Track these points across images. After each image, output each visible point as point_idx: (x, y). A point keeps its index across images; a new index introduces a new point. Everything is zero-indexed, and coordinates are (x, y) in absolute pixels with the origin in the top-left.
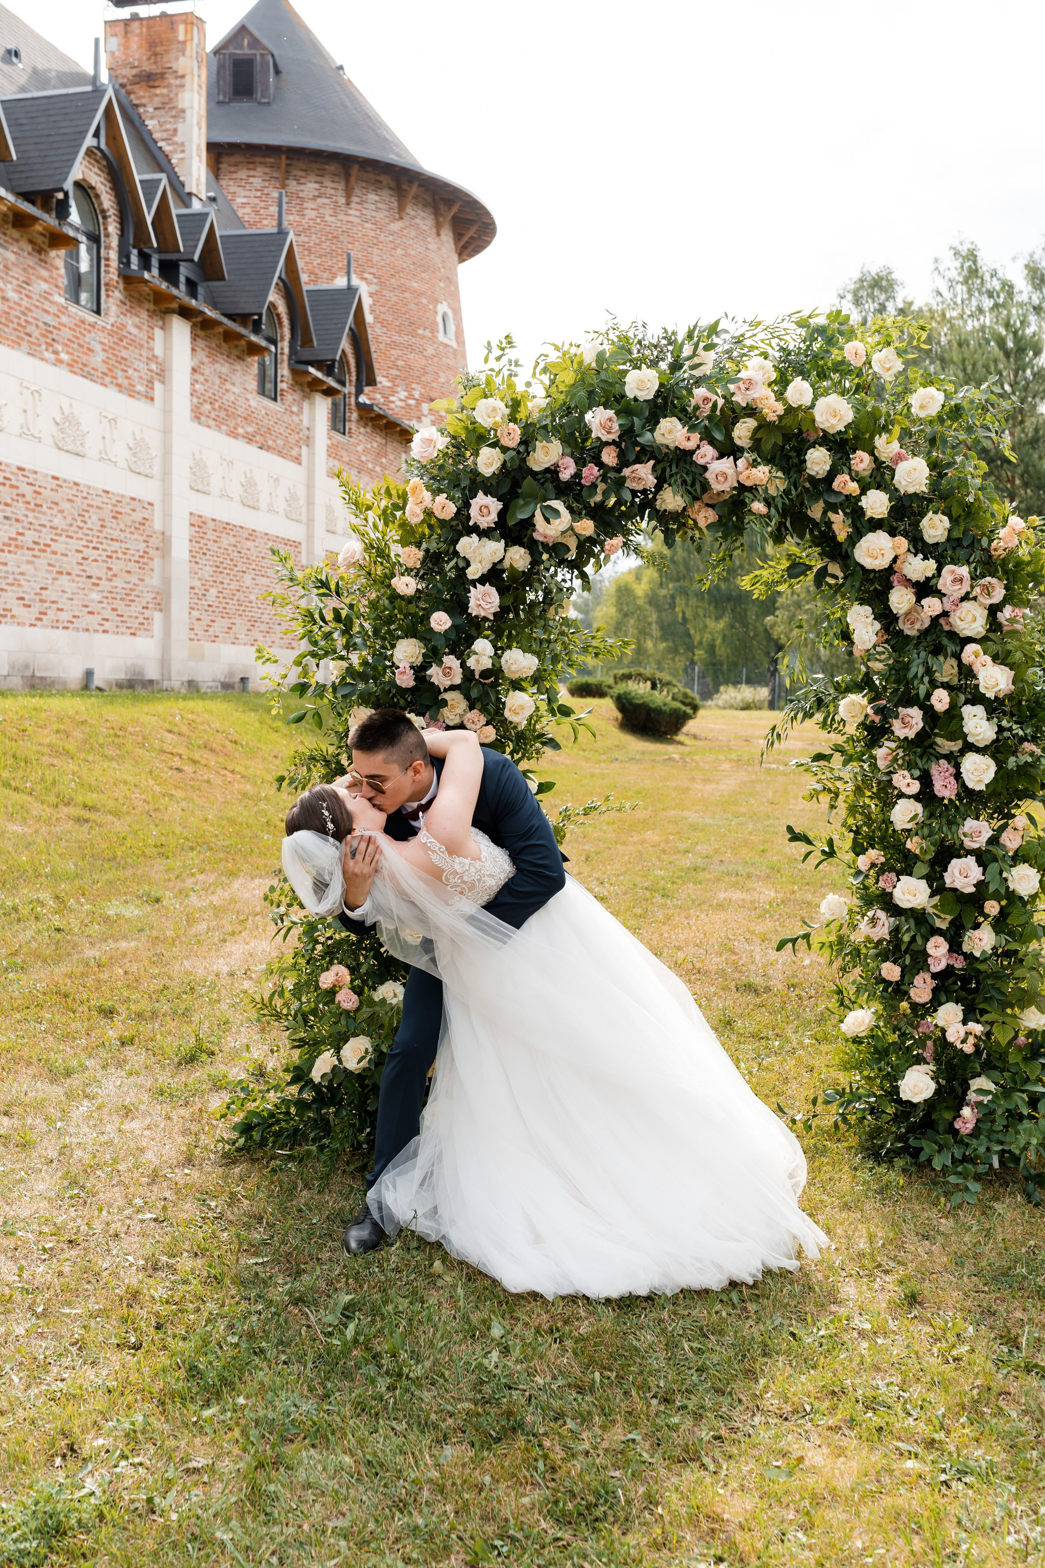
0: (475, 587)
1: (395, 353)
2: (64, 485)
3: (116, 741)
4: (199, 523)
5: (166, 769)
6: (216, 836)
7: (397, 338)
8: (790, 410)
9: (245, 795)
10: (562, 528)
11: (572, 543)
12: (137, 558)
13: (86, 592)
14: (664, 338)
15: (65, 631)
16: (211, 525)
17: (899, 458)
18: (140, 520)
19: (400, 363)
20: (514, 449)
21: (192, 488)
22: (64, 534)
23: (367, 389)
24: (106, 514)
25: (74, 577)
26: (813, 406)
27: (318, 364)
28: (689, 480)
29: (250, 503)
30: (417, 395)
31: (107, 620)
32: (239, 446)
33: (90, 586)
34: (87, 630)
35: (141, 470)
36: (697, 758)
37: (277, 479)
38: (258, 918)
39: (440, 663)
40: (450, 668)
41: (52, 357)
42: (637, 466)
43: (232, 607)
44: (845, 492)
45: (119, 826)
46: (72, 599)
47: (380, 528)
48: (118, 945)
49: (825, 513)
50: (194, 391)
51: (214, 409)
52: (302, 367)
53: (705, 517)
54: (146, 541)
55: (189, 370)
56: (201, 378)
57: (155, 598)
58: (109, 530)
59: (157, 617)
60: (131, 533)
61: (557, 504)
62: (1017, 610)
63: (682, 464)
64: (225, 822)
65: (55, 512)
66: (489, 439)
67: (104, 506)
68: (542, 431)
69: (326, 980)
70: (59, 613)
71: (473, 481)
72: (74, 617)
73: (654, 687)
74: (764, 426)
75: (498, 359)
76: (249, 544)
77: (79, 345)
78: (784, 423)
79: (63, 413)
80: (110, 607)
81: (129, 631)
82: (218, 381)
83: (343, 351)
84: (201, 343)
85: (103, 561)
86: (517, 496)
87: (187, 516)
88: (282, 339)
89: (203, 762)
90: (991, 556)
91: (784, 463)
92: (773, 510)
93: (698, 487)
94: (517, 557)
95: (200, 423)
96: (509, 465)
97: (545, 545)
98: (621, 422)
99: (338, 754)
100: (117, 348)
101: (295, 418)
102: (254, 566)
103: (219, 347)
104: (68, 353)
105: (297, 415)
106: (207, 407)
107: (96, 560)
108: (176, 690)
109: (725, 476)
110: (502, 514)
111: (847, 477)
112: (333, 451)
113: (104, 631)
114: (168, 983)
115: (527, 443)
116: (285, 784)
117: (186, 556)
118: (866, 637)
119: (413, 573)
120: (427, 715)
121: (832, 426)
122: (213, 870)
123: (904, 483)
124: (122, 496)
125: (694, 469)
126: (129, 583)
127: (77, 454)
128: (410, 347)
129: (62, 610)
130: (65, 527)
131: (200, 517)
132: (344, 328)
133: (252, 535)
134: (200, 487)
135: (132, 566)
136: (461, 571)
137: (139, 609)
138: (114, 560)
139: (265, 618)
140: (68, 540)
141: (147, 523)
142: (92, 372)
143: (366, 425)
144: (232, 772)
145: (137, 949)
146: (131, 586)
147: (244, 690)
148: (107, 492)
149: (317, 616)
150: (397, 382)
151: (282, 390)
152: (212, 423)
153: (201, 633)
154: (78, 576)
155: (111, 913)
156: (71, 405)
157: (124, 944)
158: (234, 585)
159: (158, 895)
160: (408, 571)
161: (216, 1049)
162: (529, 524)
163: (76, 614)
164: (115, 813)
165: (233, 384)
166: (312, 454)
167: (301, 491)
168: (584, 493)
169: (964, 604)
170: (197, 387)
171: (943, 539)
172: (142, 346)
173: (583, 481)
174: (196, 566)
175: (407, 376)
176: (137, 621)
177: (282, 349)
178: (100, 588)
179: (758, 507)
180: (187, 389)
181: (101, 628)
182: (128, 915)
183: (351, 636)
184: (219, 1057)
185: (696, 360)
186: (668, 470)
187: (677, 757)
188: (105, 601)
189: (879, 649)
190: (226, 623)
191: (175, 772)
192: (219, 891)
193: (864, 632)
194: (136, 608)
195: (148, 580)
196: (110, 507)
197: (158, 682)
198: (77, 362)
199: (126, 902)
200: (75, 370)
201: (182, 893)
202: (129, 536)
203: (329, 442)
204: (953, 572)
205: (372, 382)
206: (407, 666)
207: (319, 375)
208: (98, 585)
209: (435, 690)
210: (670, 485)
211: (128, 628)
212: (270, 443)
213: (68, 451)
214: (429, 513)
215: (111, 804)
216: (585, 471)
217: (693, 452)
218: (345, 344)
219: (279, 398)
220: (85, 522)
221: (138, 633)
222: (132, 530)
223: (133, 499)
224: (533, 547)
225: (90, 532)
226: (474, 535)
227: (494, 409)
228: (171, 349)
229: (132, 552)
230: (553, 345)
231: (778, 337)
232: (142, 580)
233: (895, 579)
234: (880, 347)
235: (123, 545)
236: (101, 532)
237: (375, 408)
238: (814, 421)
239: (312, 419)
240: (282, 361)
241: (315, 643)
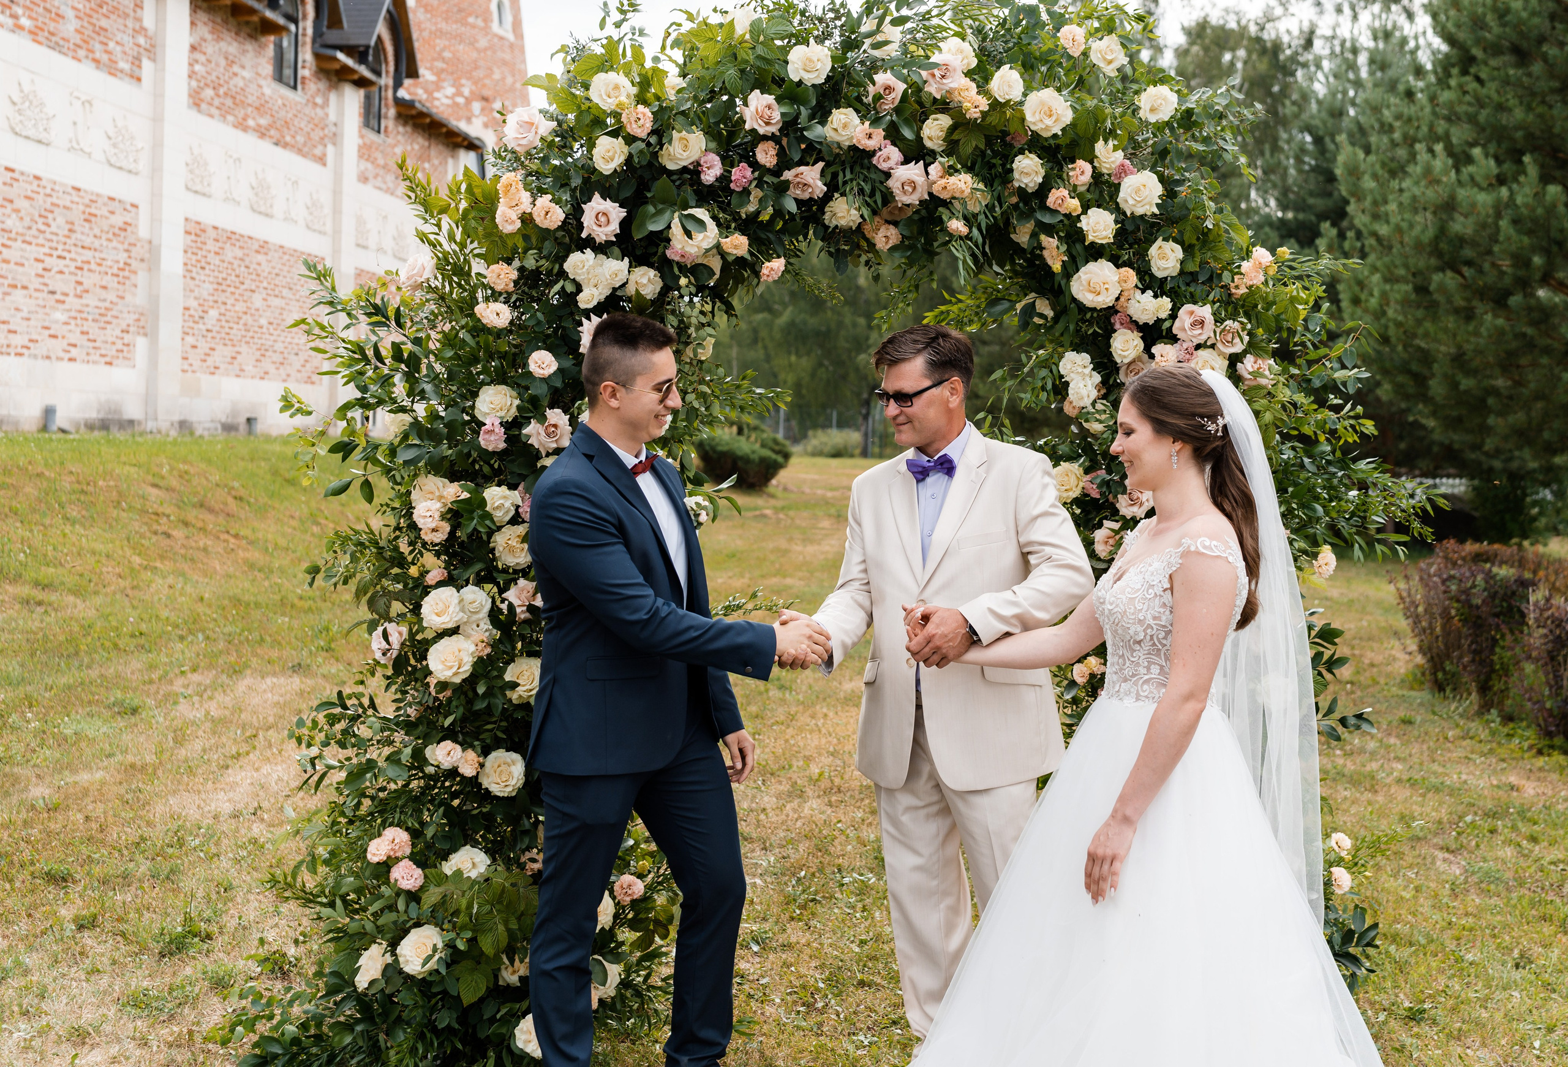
0: (589, 319)
1: (440, 43)
2: (21, 178)
3: (82, 498)
4: (196, 231)
5: (148, 534)
6: (215, 620)
7: (443, 25)
8: (996, 105)
9: (252, 566)
10: (706, 245)
11: (716, 264)
12: (115, 271)
13: (47, 310)
14: (831, 10)
15: (18, 358)
16: (212, 234)
17: (1123, 171)
18: (121, 224)
19: (447, 55)
20: (643, 140)
21: (188, 188)
22: (20, 239)
23: (407, 82)
24: (77, 215)
25: (31, 291)
26: (1021, 103)
27: (349, 50)
28: (867, 188)
29: (262, 209)
30: (466, 92)
31: (75, 346)
32: (250, 141)
33: (53, 303)
34: (48, 357)
35: (124, 164)
36: (792, 513)
37: (296, 182)
38: (271, 732)
39: (542, 419)
40: (555, 426)
41: (10, 22)
42: (802, 168)
43: (237, 332)
44: (1063, 210)
45: (82, 609)
46: (28, 319)
47: (458, 238)
48: (78, 778)
49: (1034, 235)
50: (193, 72)
51: (218, 95)
52: (329, 52)
53: (885, 237)
54: (127, 251)
55: (187, 47)
56: (202, 58)
57: (138, 320)
58: (79, 236)
59: (141, 343)
60: (109, 240)
61: (701, 213)
62: (1260, 361)
63: (857, 169)
64: (226, 602)
65: (8, 211)
66: (607, 126)
67: (74, 206)
68: (680, 118)
69: (378, 850)
70: (11, 336)
71: (586, 181)
72: (31, 341)
73: (740, 432)
74: (961, 124)
75: (618, 25)
76: (260, 258)
77: (45, 9)
78: (989, 120)
79: (22, 91)
80: (78, 330)
81: (103, 360)
82: (223, 62)
83: (379, 38)
84: (202, 16)
85: (71, 273)
86: (645, 201)
87: (182, 221)
88: (305, 17)
89: (200, 524)
90: (1230, 295)
91: (985, 172)
92: (975, 231)
93: (878, 198)
94: (645, 281)
95: (199, 111)
96: (636, 160)
97: (682, 268)
98: (784, 110)
99: (397, 538)
100: (95, 15)
101: (319, 111)
102: (265, 284)
103: (225, 22)
104: (30, 17)
105: (322, 107)
106: (209, 93)
107: (61, 272)
108: (164, 432)
109: (913, 184)
110: (625, 224)
111: (1065, 193)
112: (365, 152)
113: (70, 360)
114: (147, 831)
115: (661, 132)
116: (320, 577)
117: (179, 269)
118: (1084, 392)
119: (502, 299)
120: (521, 488)
121: (1047, 128)
122: (211, 666)
123: (1131, 202)
124: (98, 195)
125: (873, 176)
126: (105, 300)
127: (40, 142)
128: (459, 38)
129: (15, 332)
130: (21, 230)
131: (199, 223)
132: (380, 10)
133: (264, 247)
134: (198, 188)
135: (108, 280)
136: (570, 299)
137: (118, 332)
138: (85, 272)
139: (279, 346)
140: (24, 246)
141: (129, 229)
142: (61, 43)
143: (405, 124)
144: (236, 536)
145: (103, 783)
146: (107, 304)
147: (250, 432)
148: (79, 190)
149: (370, 353)
150: (443, 76)
151: (303, 78)
152: (214, 111)
153: (197, 364)
154: (36, 290)
155: (68, 732)
156: (33, 81)
157: (84, 777)
158: (240, 307)
159: (136, 702)
160: (495, 296)
161: (214, 929)
162: (662, 238)
163: (34, 337)
164: (76, 592)
165: (243, 67)
166: (339, 155)
167: (325, 198)
168: (734, 200)
169: (1200, 352)
170: (197, 67)
171: (1175, 272)
172: (127, 15)
173: (732, 186)
174: (192, 283)
175: (454, 70)
176: (114, 348)
177: (304, 29)
178: (66, 306)
179: (957, 226)
180: (185, 70)
181: (67, 356)
182: (91, 733)
183: (417, 380)
184: (218, 942)
185: (879, 38)
186: (841, 175)
187: (768, 512)
188: (73, 322)
189: (1099, 406)
190: (228, 351)
191: (160, 537)
192: (219, 697)
193: (1081, 385)
194: (112, 332)
195: (129, 298)
196: (81, 208)
197: (139, 423)
198: (42, 30)
199: (91, 715)
200: (40, 39)
201: (171, 699)
202: (105, 243)
203: (360, 141)
204: (1192, 313)
205: (413, 73)
206: (497, 422)
207: (350, 62)
208: (63, 302)
209: (534, 455)
210: (843, 194)
211: (102, 356)
212: (288, 139)
213: (27, 138)
214: (527, 219)
215: (71, 580)
216: (736, 173)
217: (873, 153)
218: (381, 29)
219: (299, 86)
220: (48, 225)
221: (115, 362)
222: (110, 236)
223: (112, 199)
224: (666, 268)
225: (54, 238)
226: (588, 251)
227: (617, 87)
228: (164, 21)
229: (109, 263)
230: (686, 12)
231: (970, 17)
232: (122, 298)
233: (1116, 320)
234: (1099, 35)
235: (97, 254)
236: (68, 237)
237: (417, 105)
238: (1023, 120)
239: (341, 113)
240: (304, 44)
241: (364, 389)
